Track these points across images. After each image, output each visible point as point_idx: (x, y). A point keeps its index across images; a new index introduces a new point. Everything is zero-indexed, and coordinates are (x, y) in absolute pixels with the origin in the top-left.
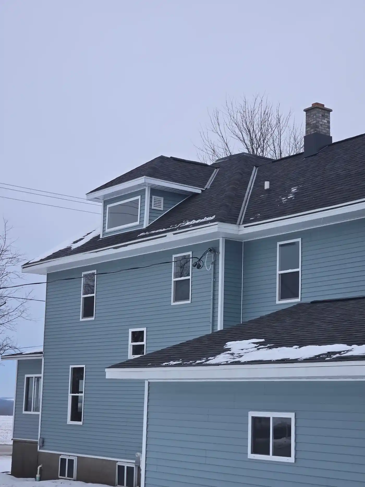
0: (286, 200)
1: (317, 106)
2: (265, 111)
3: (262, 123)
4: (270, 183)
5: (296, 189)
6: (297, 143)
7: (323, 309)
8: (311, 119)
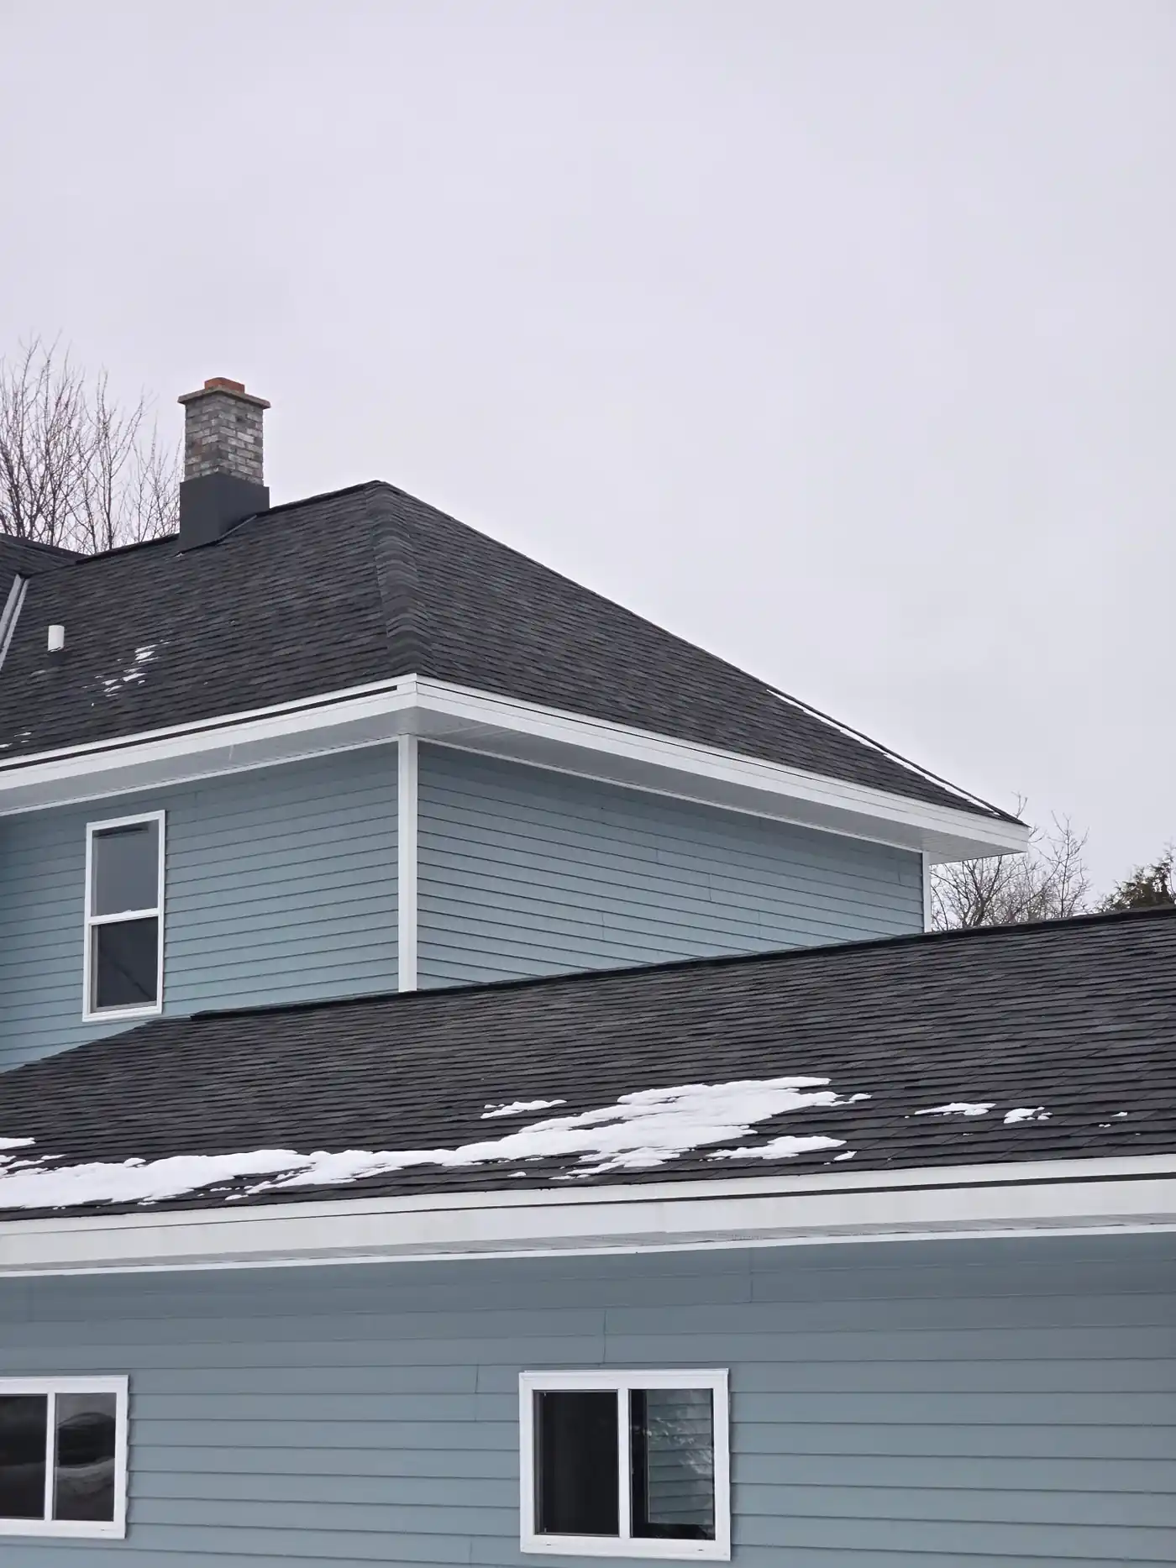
0: (117, 687)
1: (220, 388)
2: (60, 398)
3: (52, 434)
4: (65, 632)
5: (150, 653)
6: (166, 504)
7: (229, 1039)
8: (201, 430)
